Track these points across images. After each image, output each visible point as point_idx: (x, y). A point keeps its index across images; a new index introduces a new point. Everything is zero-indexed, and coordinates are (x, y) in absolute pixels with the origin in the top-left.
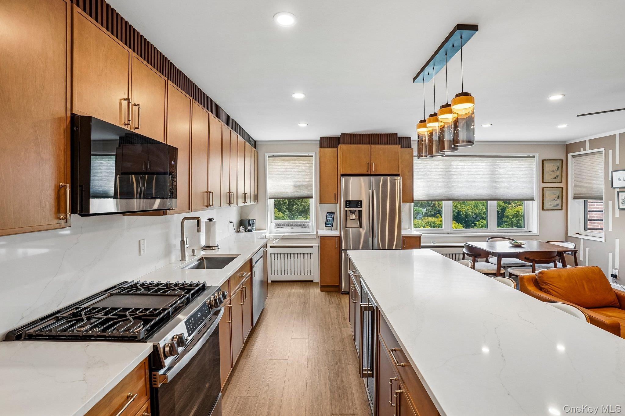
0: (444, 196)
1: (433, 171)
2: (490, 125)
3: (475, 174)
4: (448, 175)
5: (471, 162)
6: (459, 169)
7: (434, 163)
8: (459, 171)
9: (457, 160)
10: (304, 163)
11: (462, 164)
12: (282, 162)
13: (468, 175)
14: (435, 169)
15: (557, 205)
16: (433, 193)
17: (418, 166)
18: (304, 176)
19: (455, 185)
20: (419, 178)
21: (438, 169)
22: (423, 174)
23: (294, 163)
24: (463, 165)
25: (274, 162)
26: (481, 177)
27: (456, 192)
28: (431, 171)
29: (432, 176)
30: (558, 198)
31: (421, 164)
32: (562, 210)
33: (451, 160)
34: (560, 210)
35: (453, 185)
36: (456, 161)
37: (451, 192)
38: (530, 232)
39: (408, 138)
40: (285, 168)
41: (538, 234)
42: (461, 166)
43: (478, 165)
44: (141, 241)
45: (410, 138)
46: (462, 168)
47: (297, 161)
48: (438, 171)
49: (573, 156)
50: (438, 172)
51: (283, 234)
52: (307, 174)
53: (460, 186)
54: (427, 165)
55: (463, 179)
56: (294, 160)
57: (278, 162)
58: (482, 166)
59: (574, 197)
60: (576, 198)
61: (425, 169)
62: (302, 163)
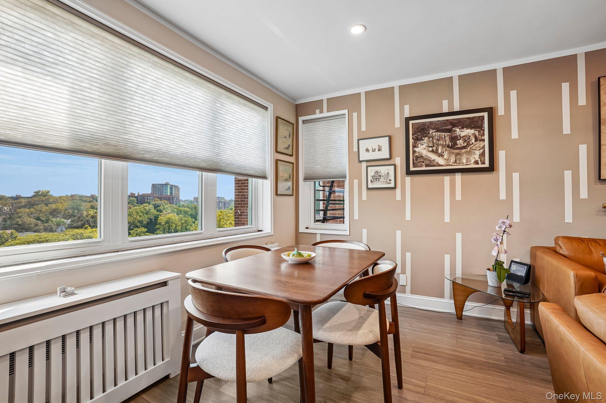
15: (289, 188)
30: (290, 179)
32: (292, 195)
34: (291, 195)
38: (259, 231)
41: (272, 234)
49: (304, 122)
59: (305, 177)
60: (306, 179)
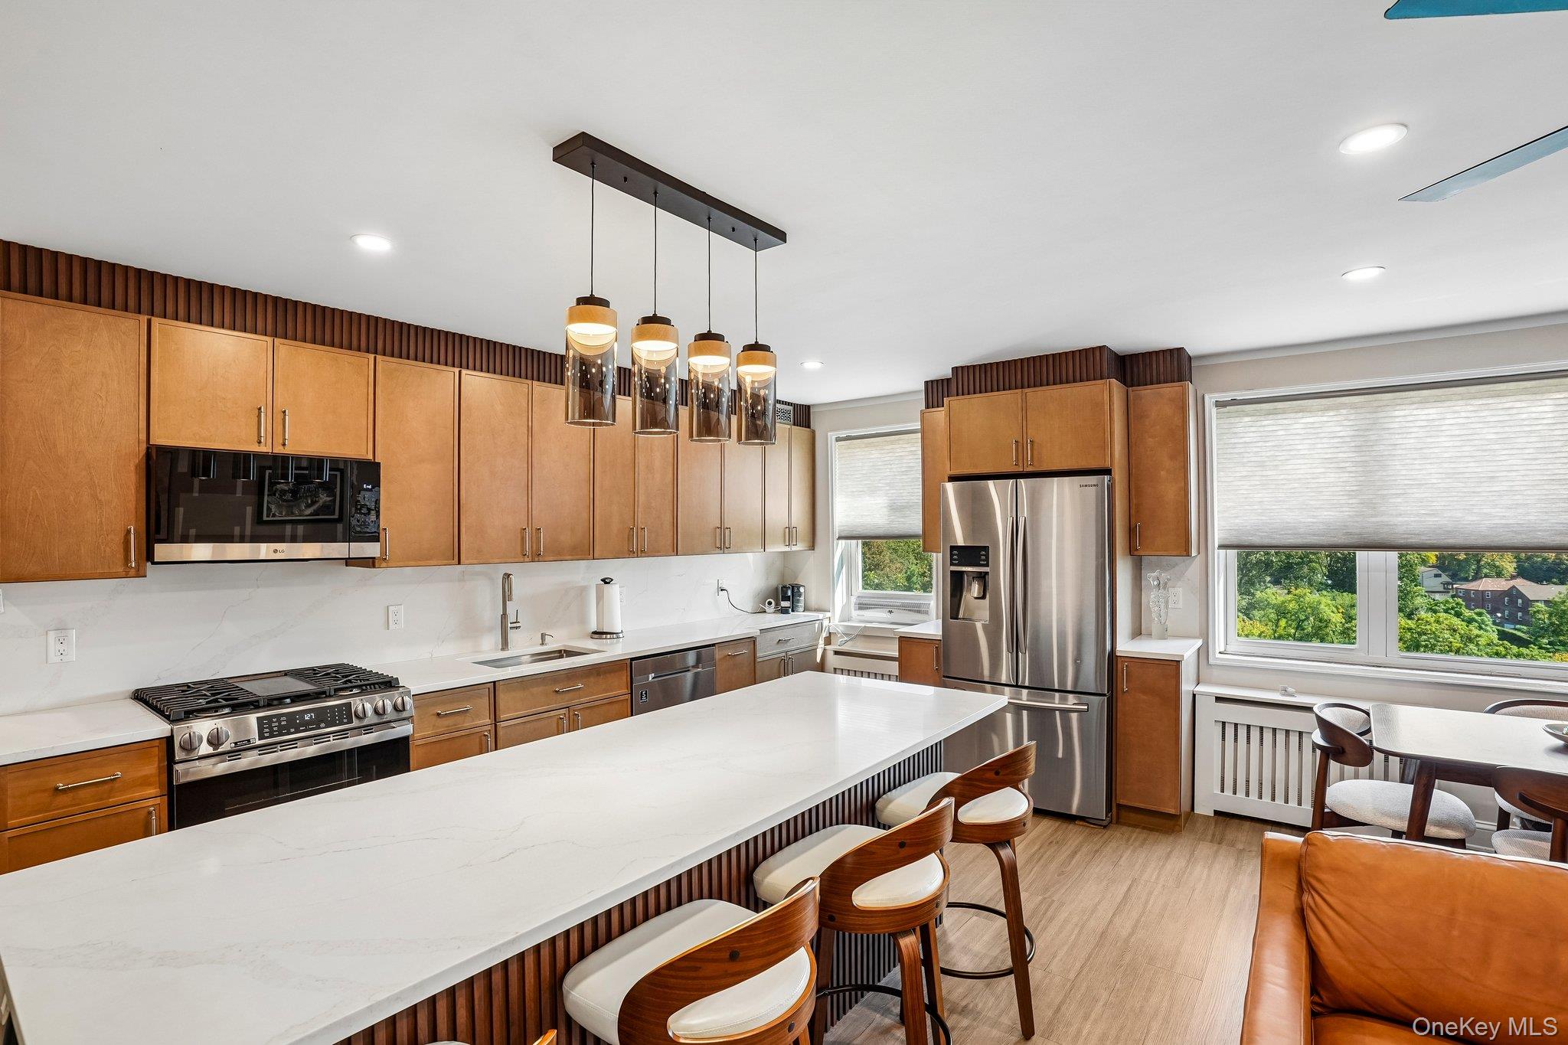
1: (1299, 447)
3: (1496, 447)
4: (1364, 459)
5: (1470, 402)
6: (1413, 435)
7: (1303, 421)
8: (1412, 441)
11: (1432, 412)
12: (866, 449)
13: (1459, 454)
14: (1308, 441)
16: (1300, 522)
17: (1241, 435)
18: (912, 482)
19: (1394, 492)
20: (1245, 474)
21: (1318, 441)
22: (1259, 459)
23: (891, 450)
24: (1435, 417)
25: (849, 451)
26: (1531, 456)
27: (1400, 519)
28: (1289, 448)
29: (1298, 467)
31: (1253, 429)
35: (1386, 495)
36: (1398, 408)
37: (1373, 519)
39: (1173, 351)
40: (871, 464)
42: (1424, 423)
43: (1513, 412)
44: (391, 608)
45: (1183, 350)
46: (1428, 429)
47: (898, 446)
48: (1320, 446)
50: (1320, 451)
51: (863, 625)
52: (918, 478)
53: (1417, 495)
54: (1274, 428)
55: (1433, 471)
56: (892, 442)
57: (858, 450)
58: (1535, 416)
61: (1269, 444)
62: (909, 449)
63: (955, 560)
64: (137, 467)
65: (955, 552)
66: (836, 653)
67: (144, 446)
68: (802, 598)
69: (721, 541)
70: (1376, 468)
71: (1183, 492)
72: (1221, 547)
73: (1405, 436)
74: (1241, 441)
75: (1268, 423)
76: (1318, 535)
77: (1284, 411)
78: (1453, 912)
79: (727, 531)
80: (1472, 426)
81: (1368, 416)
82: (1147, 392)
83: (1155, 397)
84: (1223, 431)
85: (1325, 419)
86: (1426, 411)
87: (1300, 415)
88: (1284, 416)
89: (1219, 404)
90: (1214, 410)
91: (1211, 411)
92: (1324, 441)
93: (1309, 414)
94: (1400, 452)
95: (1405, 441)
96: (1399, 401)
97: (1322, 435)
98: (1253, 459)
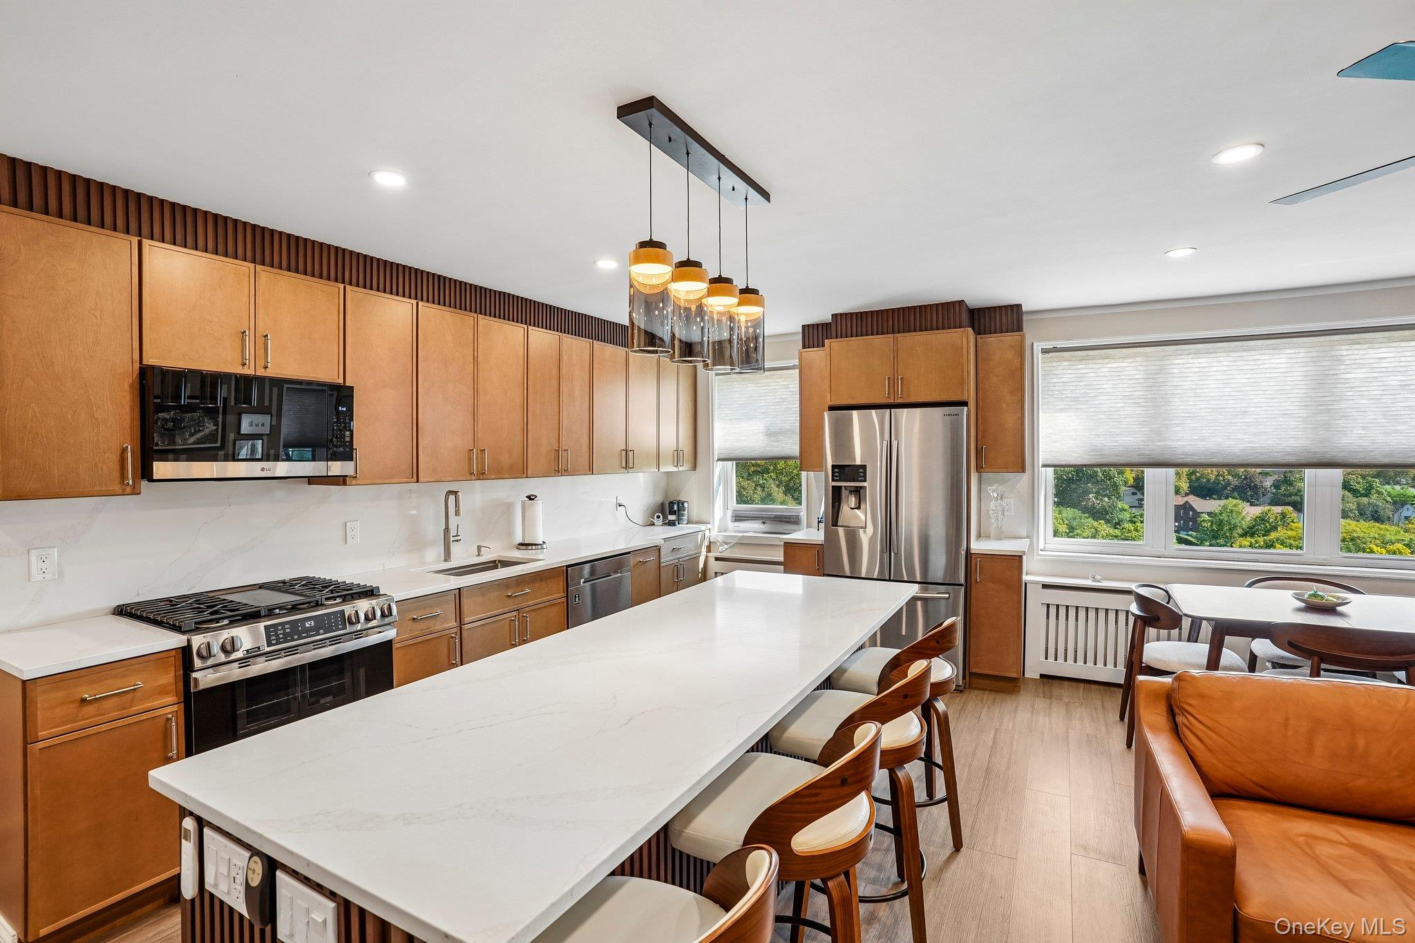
0: (1139, 455)
1: (1105, 386)
2: (1191, 251)
3: (1248, 389)
4: (1153, 396)
5: (1233, 354)
6: (1190, 379)
7: (1109, 366)
8: (1189, 383)
9: (1185, 352)
10: (785, 383)
11: (1203, 361)
12: (743, 382)
13: (1221, 394)
14: (1112, 382)
16: (1106, 446)
17: (1061, 376)
18: (785, 411)
19: (1175, 422)
20: (1063, 407)
21: (1120, 382)
22: (1074, 395)
23: (766, 384)
24: (1206, 365)
25: (728, 384)
26: (1271, 396)
27: (1179, 443)
28: (1098, 387)
29: (1104, 402)
31: (1070, 371)
33: (1163, 354)
35: (1170, 424)
36: (1179, 357)
37: (1159, 444)
39: (1012, 307)
40: (748, 395)
42: (1197, 370)
43: (1260, 362)
44: (348, 524)
45: (1019, 306)
46: (1200, 374)
47: (772, 380)
48: (1121, 386)
50: (1121, 390)
51: (740, 534)
52: (790, 408)
53: (1191, 425)
54: (1086, 371)
55: (1202, 406)
56: (767, 377)
57: (735, 383)
58: (1273, 366)
61: (1082, 384)
62: (782, 383)
63: (836, 476)
64: (131, 386)
65: (836, 470)
66: (717, 559)
67: (137, 366)
68: (686, 512)
69: (627, 461)
70: (1162, 403)
71: (1020, 422)
72: (1044, 466)
73: (1184, 379)
74: (1061, 380)
75: (1082, 368)
76: (1118, 456)
77: (1094, 358)
78: (1287, 719)
79: (631, 453)
80: (1231, 373)
81: (1157, 363)
82: (992, 340)
83: (999, 343)
84: (1047, 373)
85: (1125, 364)
86: (1200, 360)
87: (1106, 361)
88: (1094, 361)
89: (1045, 351)
90: (1040, 355)
91: (1039, 356)
92: (1124, 382)
93: (1113, 361)
94: (1179, 391)
95: (1184, 383)
96: (1180, 352)
97: (1123, 377)
98: (1069, 395)
